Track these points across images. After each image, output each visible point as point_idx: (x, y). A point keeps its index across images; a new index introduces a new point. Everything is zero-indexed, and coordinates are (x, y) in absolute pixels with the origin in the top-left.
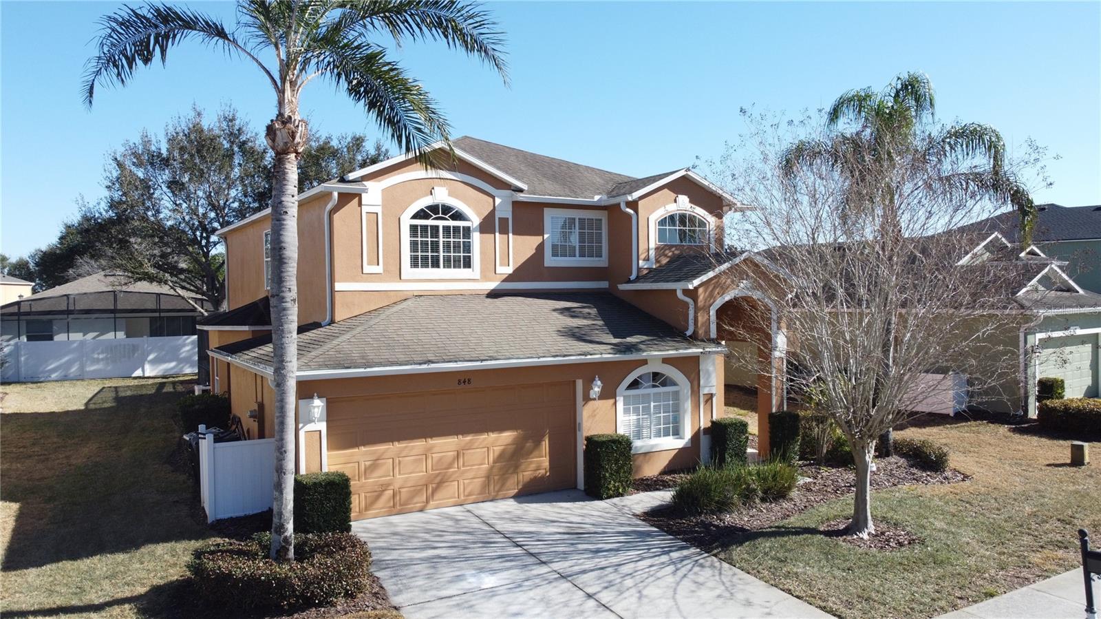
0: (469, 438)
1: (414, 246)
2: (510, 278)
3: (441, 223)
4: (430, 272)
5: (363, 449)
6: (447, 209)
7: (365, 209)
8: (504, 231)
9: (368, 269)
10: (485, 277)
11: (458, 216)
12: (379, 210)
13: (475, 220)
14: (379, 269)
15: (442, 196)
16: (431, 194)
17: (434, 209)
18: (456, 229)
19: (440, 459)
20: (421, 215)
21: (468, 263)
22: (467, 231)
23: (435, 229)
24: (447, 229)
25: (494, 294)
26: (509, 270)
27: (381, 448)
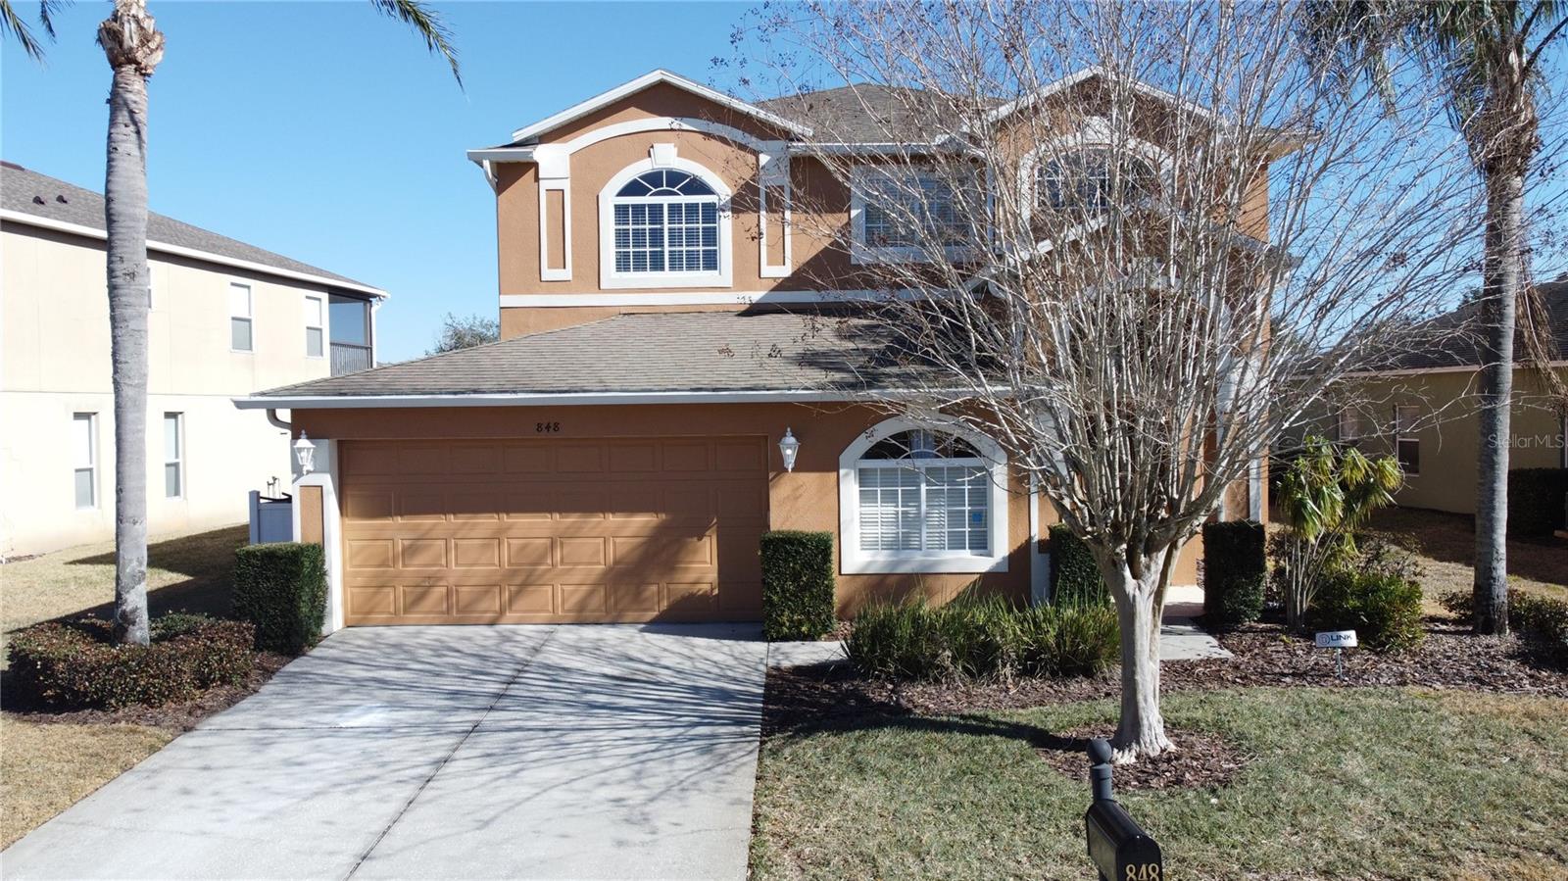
0: (572, 519)
1: (622, 237)
2: (784, 285)
3: (665, 201)
4: (649, 278)
5: (399, 520)
6: (675, 178)
7: (544, 185)
8: (774, 205)
9: (548, 274)
10: (740, 283)
11: (697, 186)
12: (566, 185)
13: (723, 191)
14: (566, 274)
15: (667, 157)
16: (650, 156)
17: (654, 178)
18: (692, 209)
19: (524, 547)
20: (633, 188)
21: (711, 262)
22: (710, 211)
23: (657, 211)
24: (675, 209)
25: (755, 310)
26: (786, 271)
27: (427, 521)
